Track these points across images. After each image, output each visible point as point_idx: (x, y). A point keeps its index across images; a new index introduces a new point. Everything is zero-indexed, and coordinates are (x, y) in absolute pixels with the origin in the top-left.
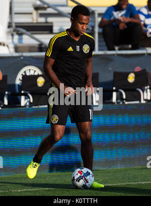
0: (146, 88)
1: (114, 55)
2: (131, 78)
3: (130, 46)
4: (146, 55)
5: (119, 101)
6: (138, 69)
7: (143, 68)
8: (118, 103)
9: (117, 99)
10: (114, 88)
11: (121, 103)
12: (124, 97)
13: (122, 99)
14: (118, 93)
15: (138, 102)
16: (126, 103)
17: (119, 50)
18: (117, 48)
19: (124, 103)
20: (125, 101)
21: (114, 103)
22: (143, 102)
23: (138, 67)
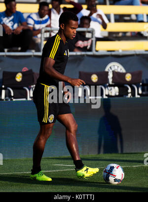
0: (32, 86)
1: (3, 56)
2: (19, 78)
3: (20, 49)
4: (33, 56)
5: (7, 98)
6: (25, 69)
7: (30, 69)
8: (6, 100)
9: (6, 97)
10: (3, 86)
11: (9, 100)
12: (12, 95)
13: (10, 96)
14: (7, 91)
15: (24, 99)
16: (14, 100)
17: (8, 51)
18: (6, 50)
19: (11, 100)
20: (12, 98)
21: (3, 100)
22: (29, 99)
23: (25, 68)
